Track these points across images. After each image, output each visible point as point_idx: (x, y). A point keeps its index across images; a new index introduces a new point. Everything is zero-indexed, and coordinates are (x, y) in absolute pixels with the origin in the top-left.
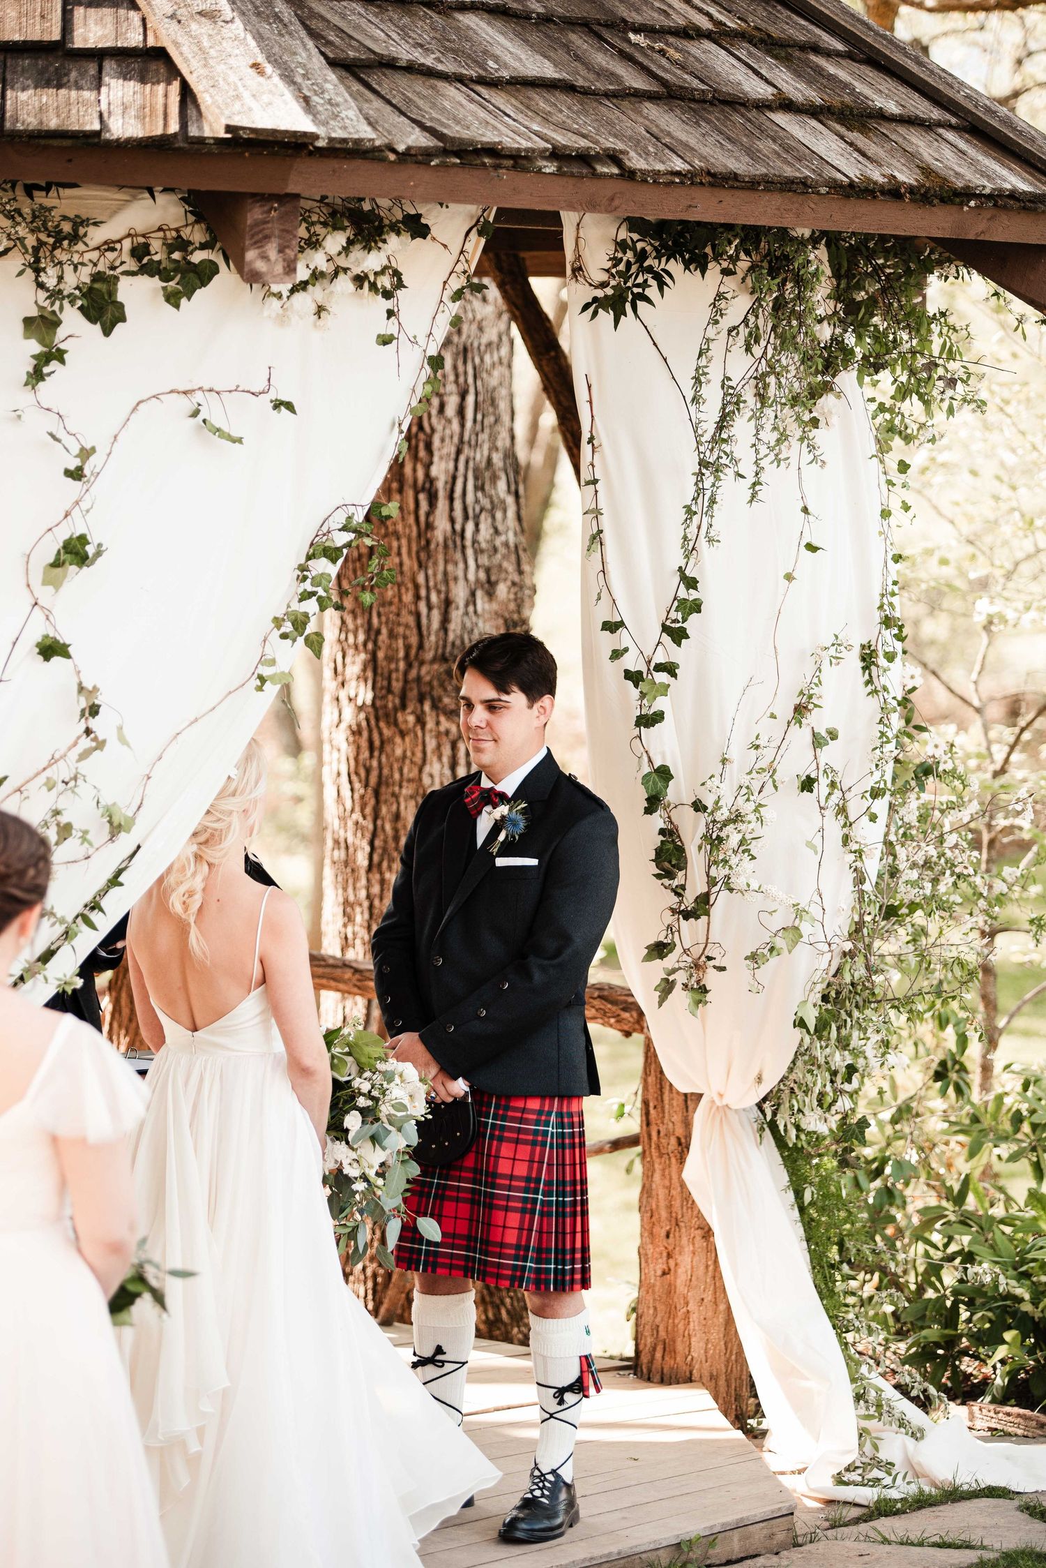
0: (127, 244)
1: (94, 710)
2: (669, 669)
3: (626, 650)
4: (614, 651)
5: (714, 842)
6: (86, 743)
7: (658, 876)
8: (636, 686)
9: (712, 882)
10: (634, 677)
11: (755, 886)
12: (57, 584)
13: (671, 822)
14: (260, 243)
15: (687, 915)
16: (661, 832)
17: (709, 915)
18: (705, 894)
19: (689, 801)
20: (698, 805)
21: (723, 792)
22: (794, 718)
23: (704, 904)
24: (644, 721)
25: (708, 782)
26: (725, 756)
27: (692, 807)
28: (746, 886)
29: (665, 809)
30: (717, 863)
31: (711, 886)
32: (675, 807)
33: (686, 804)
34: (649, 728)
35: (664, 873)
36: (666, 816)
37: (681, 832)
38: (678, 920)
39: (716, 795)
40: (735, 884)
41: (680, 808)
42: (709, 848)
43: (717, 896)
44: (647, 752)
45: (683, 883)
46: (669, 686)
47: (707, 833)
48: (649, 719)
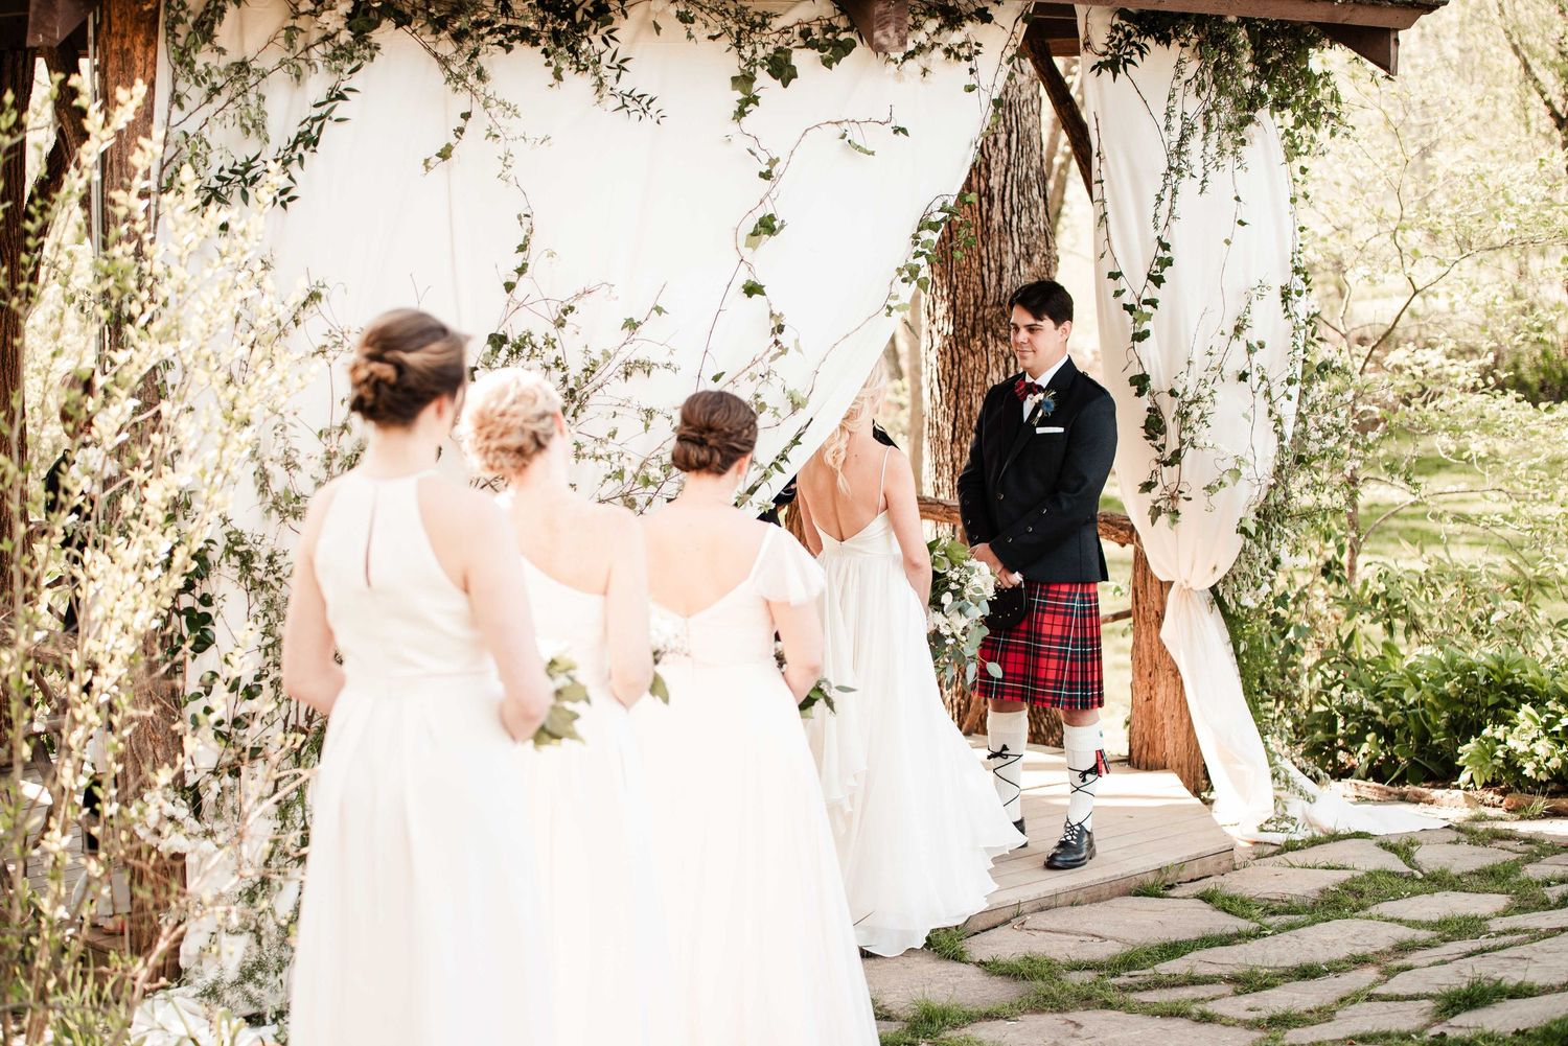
0: (797, 29)
1: (780, 329)
2: (1153, 303)
3: (1124, 291)
4: (1116, 292)
5: (1184, 416)
6: (775, 350)
7: (1147, 438)
8: (1131, 314)
9: (1182, 442)
10: (1130, 308)
11: (1209, 444)
12: (754, 247)
13: (1155, 404)
14: (883, 26)
15: (1166, 464)
16: (1149, 410)
17: (1181, 464)
18: (1177, 449)
19: (1166, 390)
20: (1171, 392)
21: (1189, 382)
22: (1234, 334)
23: (1177, 456)
24: (1137, 337)
25: (1179, 376)
26: (1190, 360)
27: (1168, 393)
28: (1204, 445)
29: (1151, 396)
30: (1187, 430)
31: (1181, 444)
32: (1158, 394)
33: (1164, 392)
34: (1140, 342)
35: (1151, 436)
36: (1152, 399)
37: (1162, 410)
38: (1161, 467)
39: (1185, 384)
40: (1197, 444)
41: (1160, 394)
42: (1179, 419)
43: (1185, 451)
44: (1138, 357)
45: (1163, 443)
46: (1152, 315)
47: (1178, 409)
48: (1140, 336)
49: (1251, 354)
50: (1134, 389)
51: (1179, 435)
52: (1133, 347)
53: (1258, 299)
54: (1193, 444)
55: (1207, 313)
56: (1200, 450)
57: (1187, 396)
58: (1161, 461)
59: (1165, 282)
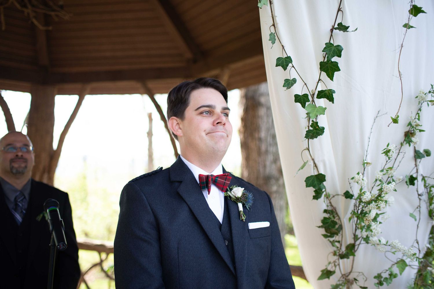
2: (328, 95)
3: (294, 81)
4: (287, 81)
5: (361, 215)
8: (304, 106)
9: (356, 238)
10: (301, 99)
11: (384, 241)
13: (332, 206)
15: (342, 256)
16: (325, 211)
17: (354, 255)
18: (352, 244)
19: (341, 192)
20: (347, 195)
21: (365, 183)
22: (405, 140)
23: (351, 250)
24: (311, 134)
25: (356, 177)
26: (365, 162)
27: (343, 196)
28: (378, 242)
29: (327, 198)
30: (362, 228)
31: (356, 240)
32: (334, 197)
33: (340, 193)
34: (315, 139)
35: (329, 234)
36: (328, 202)
37: (338, 211)
38: (338, 259)
39: (361, 185)
40: (371, 241)
41: (336, 197)
42: (356, 219)
43: (359, 245)
44: (313, 159)
45: (340, 239)
46: (326, 108)
47: (354, 210)
48: (314, 133)
49: (418, 160)
50: (311, 190)
51: (354, 232)
52: (308, 149)
53: (428, 105)
54: (367, 240)
55: (380, 116)
56: (373, 246)
57: (363, 198)
58: (338, 254)
59: (339, 70)
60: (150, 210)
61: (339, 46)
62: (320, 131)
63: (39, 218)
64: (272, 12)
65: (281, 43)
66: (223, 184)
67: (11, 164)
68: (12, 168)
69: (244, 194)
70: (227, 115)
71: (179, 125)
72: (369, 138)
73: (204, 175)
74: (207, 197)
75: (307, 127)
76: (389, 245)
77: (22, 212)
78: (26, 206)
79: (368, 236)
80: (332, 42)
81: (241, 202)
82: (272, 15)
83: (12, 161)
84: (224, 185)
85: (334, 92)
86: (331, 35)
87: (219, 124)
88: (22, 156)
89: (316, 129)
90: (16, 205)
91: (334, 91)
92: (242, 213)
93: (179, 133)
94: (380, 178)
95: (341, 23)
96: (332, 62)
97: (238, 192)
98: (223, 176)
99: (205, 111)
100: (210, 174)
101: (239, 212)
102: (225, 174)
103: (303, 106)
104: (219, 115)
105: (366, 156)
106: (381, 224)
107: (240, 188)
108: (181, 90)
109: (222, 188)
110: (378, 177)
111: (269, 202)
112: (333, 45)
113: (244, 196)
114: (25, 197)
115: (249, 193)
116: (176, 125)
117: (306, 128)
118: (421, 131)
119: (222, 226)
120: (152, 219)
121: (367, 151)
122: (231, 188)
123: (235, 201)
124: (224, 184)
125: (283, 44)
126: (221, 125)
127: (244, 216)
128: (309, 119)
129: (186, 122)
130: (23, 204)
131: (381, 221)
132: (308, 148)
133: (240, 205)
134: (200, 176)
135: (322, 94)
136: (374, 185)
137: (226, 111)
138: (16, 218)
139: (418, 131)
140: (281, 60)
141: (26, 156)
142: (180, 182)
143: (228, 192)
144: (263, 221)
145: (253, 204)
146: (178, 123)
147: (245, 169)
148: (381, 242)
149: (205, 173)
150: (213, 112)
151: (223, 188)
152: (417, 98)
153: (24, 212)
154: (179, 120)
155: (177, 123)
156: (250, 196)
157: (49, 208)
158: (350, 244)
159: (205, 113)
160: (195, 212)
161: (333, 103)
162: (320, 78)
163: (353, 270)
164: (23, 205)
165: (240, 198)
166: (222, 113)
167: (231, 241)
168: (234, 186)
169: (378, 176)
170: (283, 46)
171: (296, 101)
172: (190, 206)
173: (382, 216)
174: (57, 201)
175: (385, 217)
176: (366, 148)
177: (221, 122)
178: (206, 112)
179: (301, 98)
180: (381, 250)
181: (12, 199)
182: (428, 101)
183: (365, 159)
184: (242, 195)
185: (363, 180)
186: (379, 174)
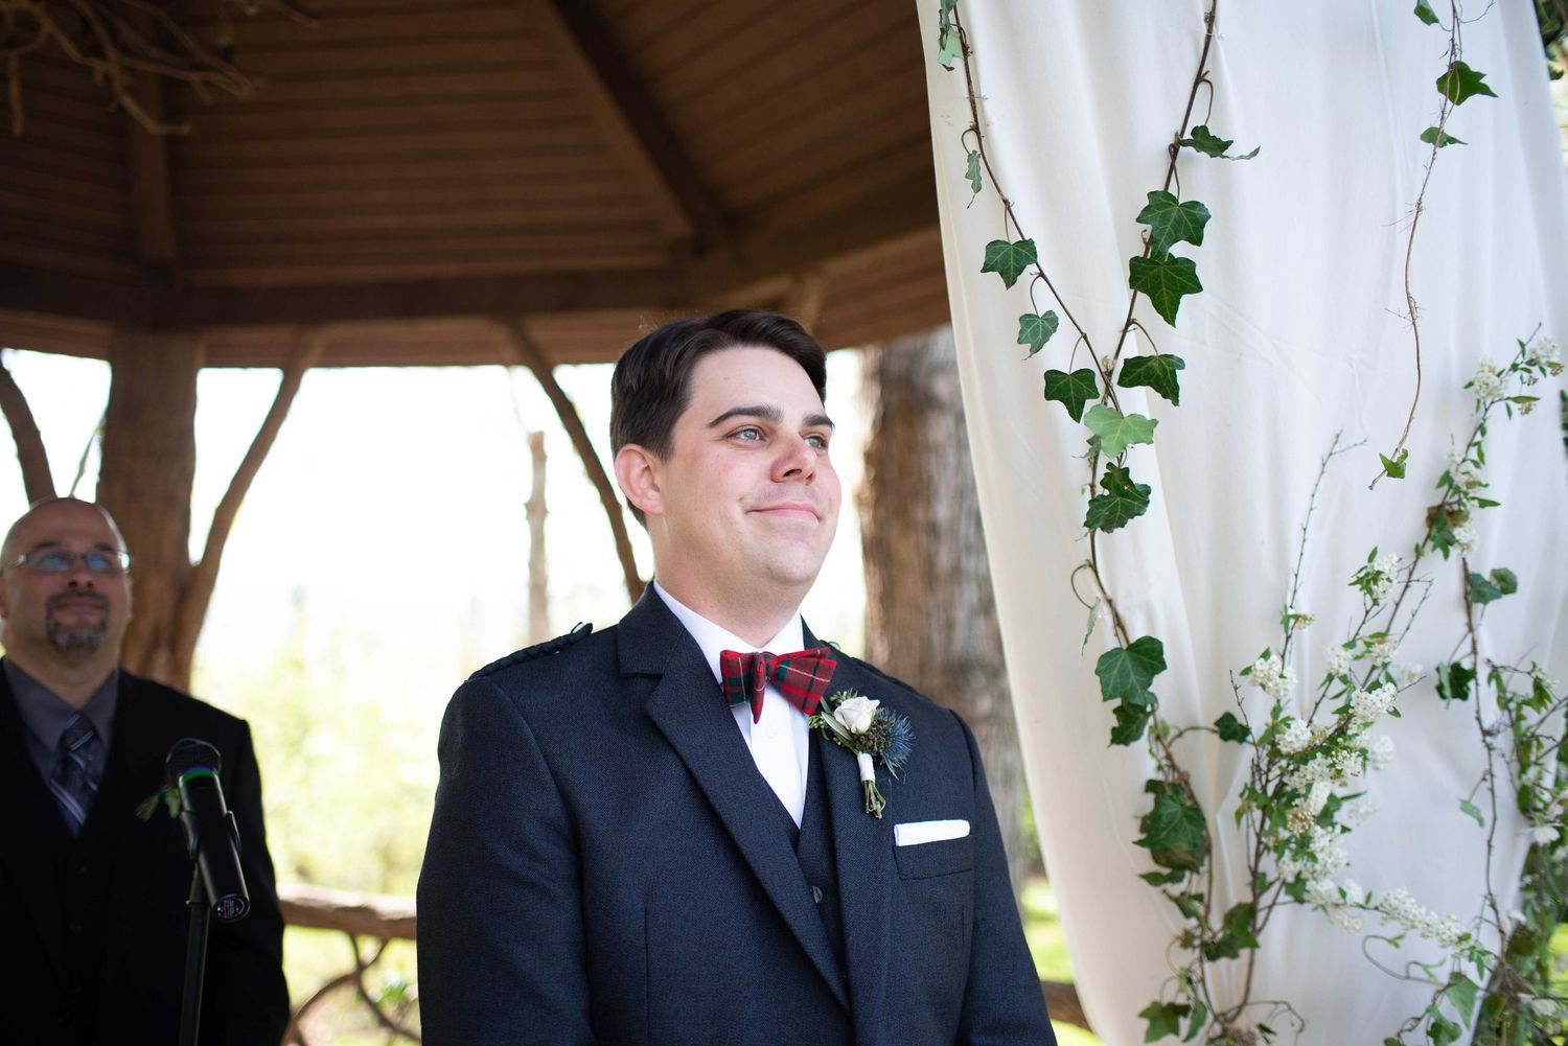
2: (1158, 374)
3: (1051, 321)
4: (1027, 320)
7: (1153, 879)
8: (1076, 414)
9: (1258, 883)
10: (1070, 390)
11: (1356, 894)
13: (1173, 767)
15: (1213, 951)
16: (1152, 786)
17: (1253, 945)
18: (1245, 905)
19: (1207, 717)
20: (1228, 727)
21: (1290, 688)
22: (1429, 537)
23: (1243, 928)
24: (1105, 512)
25: (1259, 667)
26: (1291, 612)
27: (1215, 732)
28: (1337, 896)
29: (1158, 738)
30: (1279, 848)
31: (1258, 891)
32: (1180, 735)
33: (1202, 723)
34: (1115, 530)
35: (1166, 871)
36: (1162, 753)
37: (1195, 786)
38: (1201, 960)
39: (1275, 696)
40: (1313, 893)
41: (1188, 734)
42: (1258, 814)
43: (1270, 907)
44: (1110, 602)
45: (1203, 889)
46: (1155, 423)
47: (1253, 782)
48: (1116, 506)
49: (1478, 607)
51: (1252, 863)
52: (1090, 566)
53: (1510, 413)
54: (1297, 889)
55: (1343, 451)
56: (1320, 910)
57: (1282, 739)
58: (1197, 942)
59: (1199, 289)
60: (548, 777)
61: (1195, 204)
62: (1135, 499)
63: (147, 809)
64: (969, 83)
65: (999, 192)
66: (807, 687)
67: (49, 616)
68: (53, 629)
69: (880, 723)
70: (821, 443)
71: (651, 474)
72: (1305, 530)
73: (739, 654)
74: (749, 731)
75: (1088, 488)
76: (1376, 908)
77: (86, 787)
78: (100, 768)
79: (1303, 876)
80: (1172, 190)
81: (870, 750)
82: (970, 92)
83: (55, 603)
84: (809, 691)
85: (1180, 364)
86: (1172, 168)
87: (791, 477)
88: (90, 585)
89: (1124, 494)
90: (66, 763)
91: (1181, 361)
92: (871, 788)
93: (651, 502)
94: (1343, 671)
95: (1204, 128)
96: (1173, 260)
97: (858, 713)
98: (807, 656)
99: (744, 428)
100: (760, 651)
101: (861, 786)
102: (812, 652)
103: (1072, 414)
104: (792, 445)
105: (1295, 592)
106: (1347, 834)
107: (865, 698)
108: (663, 355)
109: (803, 699)
110: (1336, 667)
111: (967, 751)
112: (1175, 200)
113: (878, 730)
114: (96, 736)
115: (897, 716)
116: (641, 476)
117: (1083, 491)
118: (1484, 503)
119: (802, 837)
120: (555, 808)
121: (1296, 576)
122: (833, 699)
123: (846, 748)
124: (811, 685)
125: (1006, 196)
126: (798, 480)
127: (877, 799)
128: (1093, 461)
129: (677, 464)
130: (91, 758)
131: (1348, 824)
132: (1092, 562)
133: (866, 762)
134: (726, 657)
135: (1139, 372)
136: (1324, 696)
137: (818, 430)
138: (66, 808)
139: (1476, 503)
140: (1001, 249)
141: (104, 586)
142: (657, 678)
143: (824, 716)
144: (948, 819)
145: (911, 757)
146: (648, 468)
147: (877, 635)
148: (1348, 896)
149: (743, 647)
150: (773, 431)
151: (806, 699)
152: (1471, 388)
153: (94, 787)
154: (652, 459)
155: (645, 466)
156: (902, 728)
157: (184, 769)
158: (1240, 906)
159: (742, 436)
160: (706, 786)
161: (1176, 402)
162: (1133, 317)
163: (1252, 997)
164: (89, 761)
165: (864, 735)
166: (803, 436)
167: (833, 889)
168: (845, 693)
169: (1336, 662)
170: (1006, 202)
171: (1049, 395)
172: (691, 764)
173: (1352, 807)
174: (213, 748)
175: (1362, 810)
176: (1294, 565)
177: (800, 471)
178: (748, 433)
179: (1067, 384)
180: (1346, 924)
181: (51, 739)
182: (1508, 398)
183: (1288, 605)
184: (872, 725)
185: (1282, 676)
186: (1338, 656)
